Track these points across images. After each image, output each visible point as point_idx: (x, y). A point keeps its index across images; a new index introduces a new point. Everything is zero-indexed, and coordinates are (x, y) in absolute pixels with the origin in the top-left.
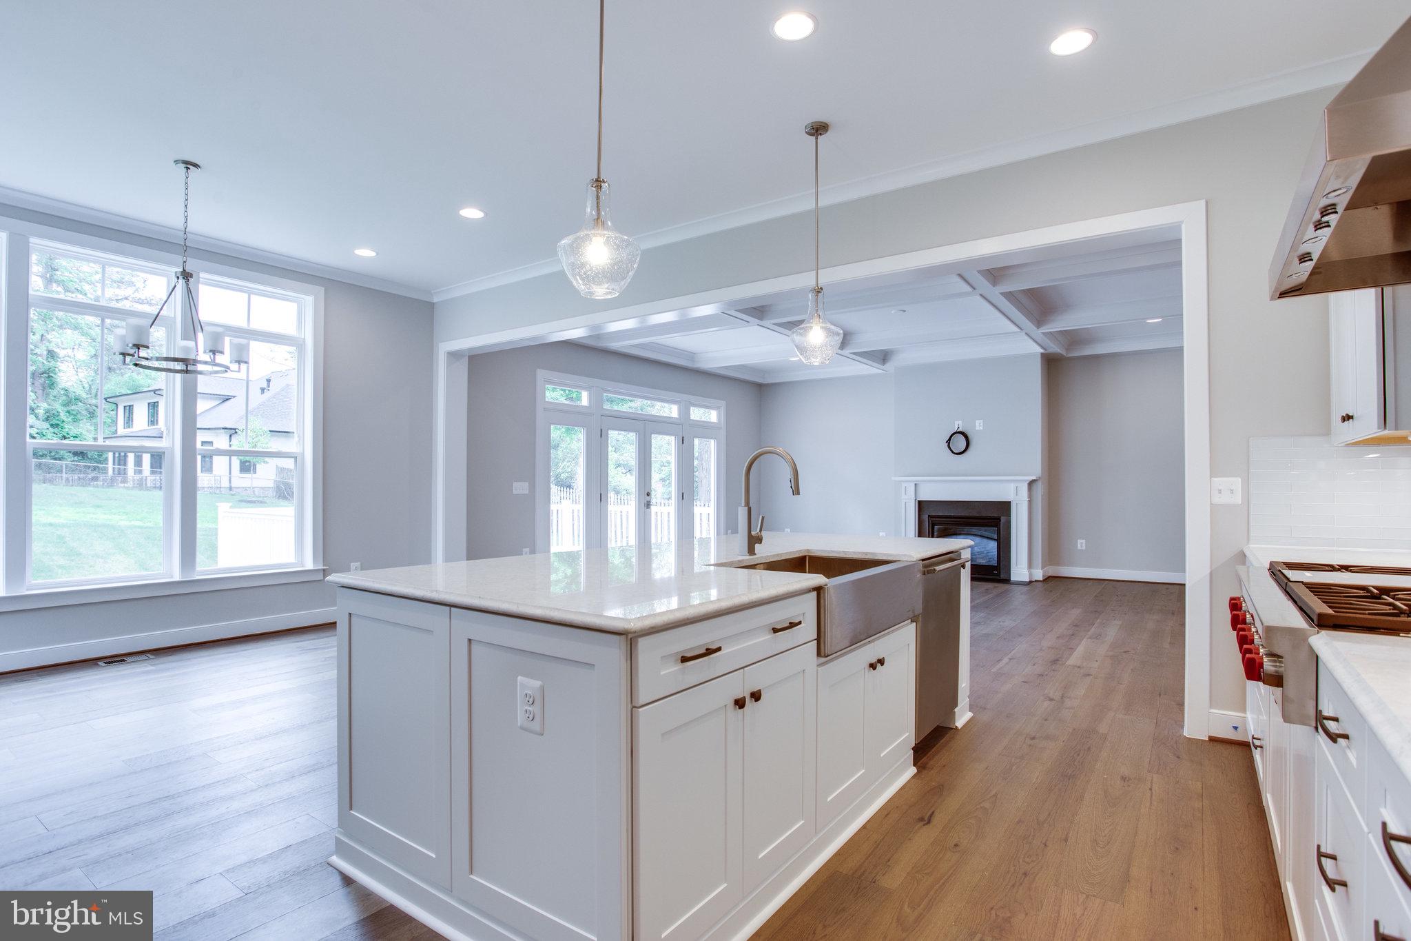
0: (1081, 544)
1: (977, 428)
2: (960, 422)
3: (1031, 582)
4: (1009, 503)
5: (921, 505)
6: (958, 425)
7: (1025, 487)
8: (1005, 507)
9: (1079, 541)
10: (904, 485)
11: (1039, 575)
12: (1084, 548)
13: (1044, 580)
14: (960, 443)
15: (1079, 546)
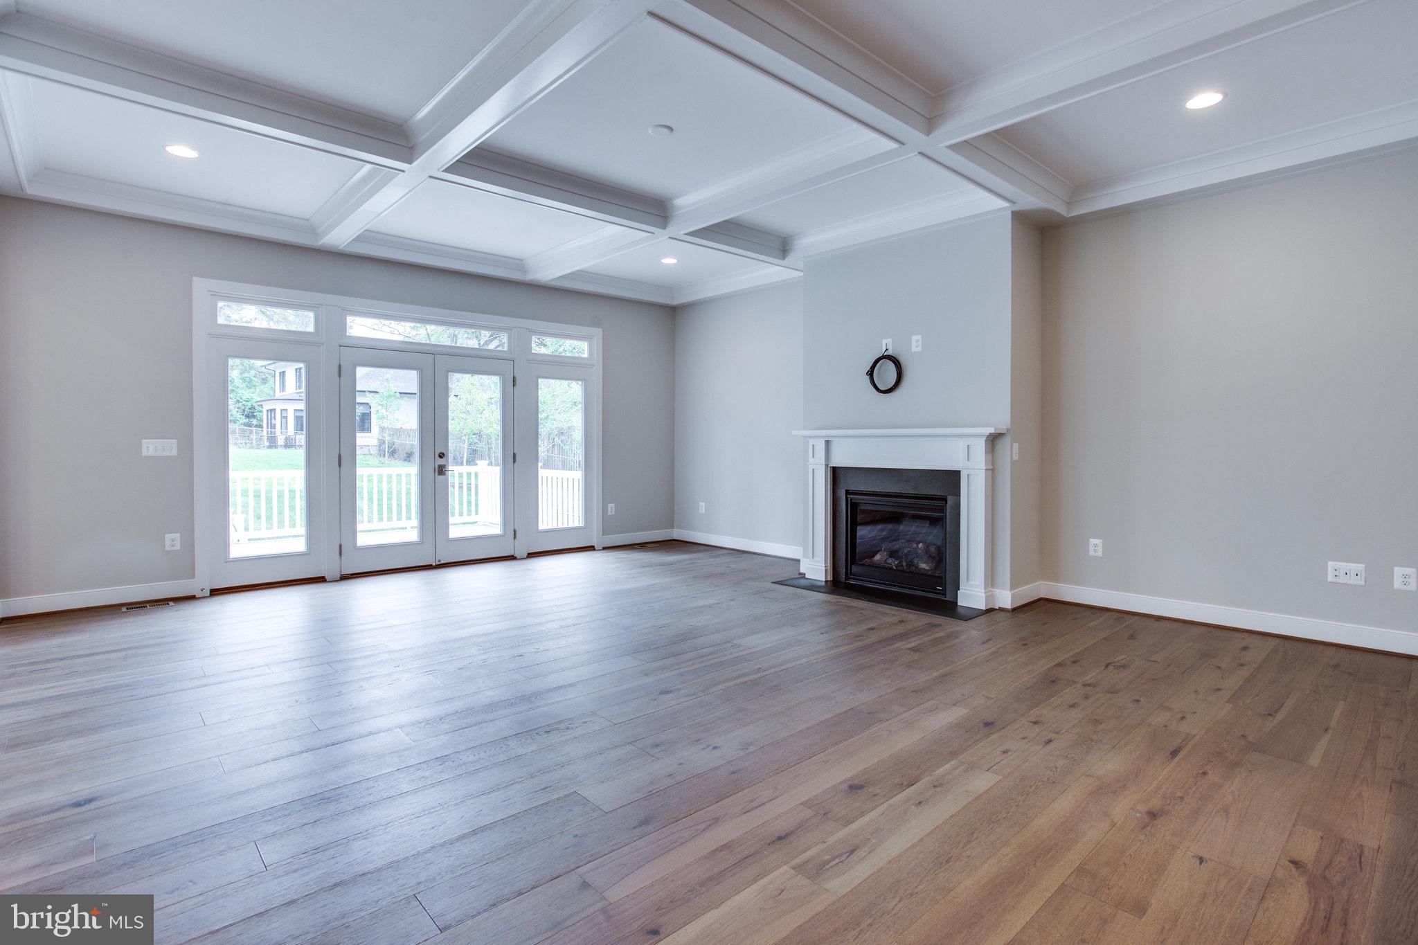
0: (1096, 546)
1: (914, 349)
2: (890, 340)
3: (990, 611)
4: (957, 474)
5: (836, 475)
6: (887, 344)
7: (980, 447)
8: (952, 478)
9: (1093, 541)
10: (811, 442)
11: (1005, 599)
12: (1100, 554)
13: (1014, 610)
14: (887, 374)
15: (1092, 549)
